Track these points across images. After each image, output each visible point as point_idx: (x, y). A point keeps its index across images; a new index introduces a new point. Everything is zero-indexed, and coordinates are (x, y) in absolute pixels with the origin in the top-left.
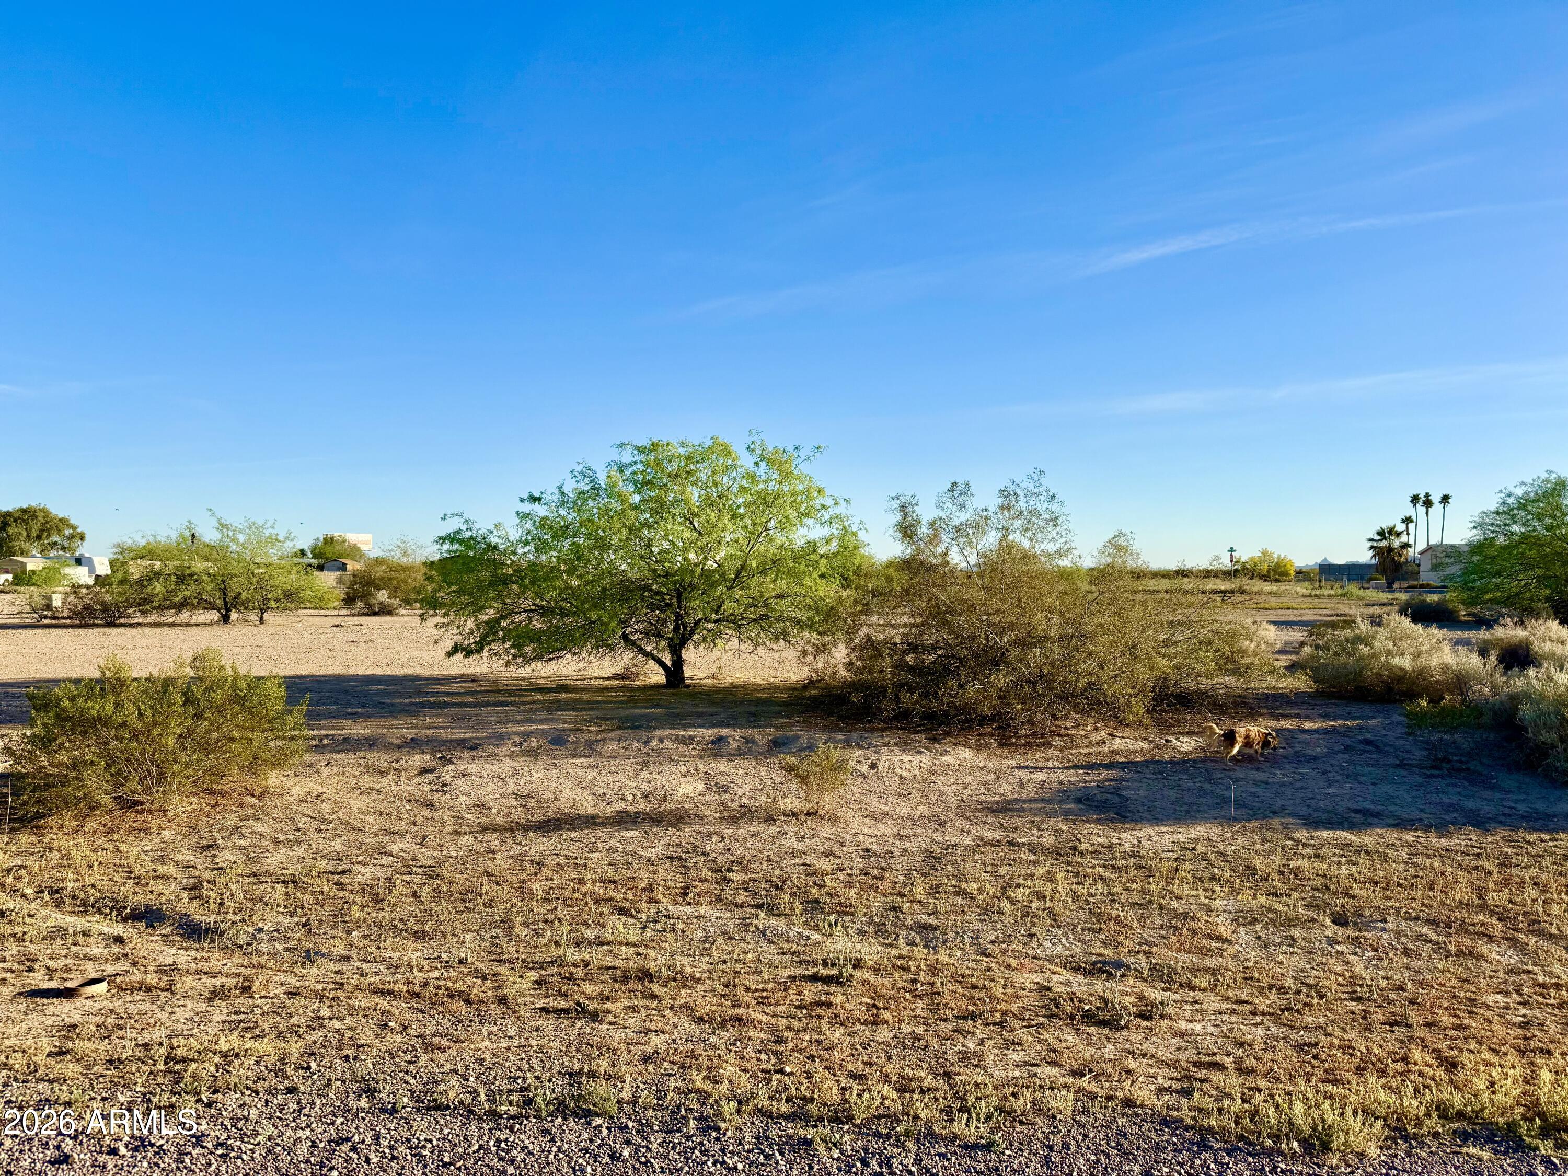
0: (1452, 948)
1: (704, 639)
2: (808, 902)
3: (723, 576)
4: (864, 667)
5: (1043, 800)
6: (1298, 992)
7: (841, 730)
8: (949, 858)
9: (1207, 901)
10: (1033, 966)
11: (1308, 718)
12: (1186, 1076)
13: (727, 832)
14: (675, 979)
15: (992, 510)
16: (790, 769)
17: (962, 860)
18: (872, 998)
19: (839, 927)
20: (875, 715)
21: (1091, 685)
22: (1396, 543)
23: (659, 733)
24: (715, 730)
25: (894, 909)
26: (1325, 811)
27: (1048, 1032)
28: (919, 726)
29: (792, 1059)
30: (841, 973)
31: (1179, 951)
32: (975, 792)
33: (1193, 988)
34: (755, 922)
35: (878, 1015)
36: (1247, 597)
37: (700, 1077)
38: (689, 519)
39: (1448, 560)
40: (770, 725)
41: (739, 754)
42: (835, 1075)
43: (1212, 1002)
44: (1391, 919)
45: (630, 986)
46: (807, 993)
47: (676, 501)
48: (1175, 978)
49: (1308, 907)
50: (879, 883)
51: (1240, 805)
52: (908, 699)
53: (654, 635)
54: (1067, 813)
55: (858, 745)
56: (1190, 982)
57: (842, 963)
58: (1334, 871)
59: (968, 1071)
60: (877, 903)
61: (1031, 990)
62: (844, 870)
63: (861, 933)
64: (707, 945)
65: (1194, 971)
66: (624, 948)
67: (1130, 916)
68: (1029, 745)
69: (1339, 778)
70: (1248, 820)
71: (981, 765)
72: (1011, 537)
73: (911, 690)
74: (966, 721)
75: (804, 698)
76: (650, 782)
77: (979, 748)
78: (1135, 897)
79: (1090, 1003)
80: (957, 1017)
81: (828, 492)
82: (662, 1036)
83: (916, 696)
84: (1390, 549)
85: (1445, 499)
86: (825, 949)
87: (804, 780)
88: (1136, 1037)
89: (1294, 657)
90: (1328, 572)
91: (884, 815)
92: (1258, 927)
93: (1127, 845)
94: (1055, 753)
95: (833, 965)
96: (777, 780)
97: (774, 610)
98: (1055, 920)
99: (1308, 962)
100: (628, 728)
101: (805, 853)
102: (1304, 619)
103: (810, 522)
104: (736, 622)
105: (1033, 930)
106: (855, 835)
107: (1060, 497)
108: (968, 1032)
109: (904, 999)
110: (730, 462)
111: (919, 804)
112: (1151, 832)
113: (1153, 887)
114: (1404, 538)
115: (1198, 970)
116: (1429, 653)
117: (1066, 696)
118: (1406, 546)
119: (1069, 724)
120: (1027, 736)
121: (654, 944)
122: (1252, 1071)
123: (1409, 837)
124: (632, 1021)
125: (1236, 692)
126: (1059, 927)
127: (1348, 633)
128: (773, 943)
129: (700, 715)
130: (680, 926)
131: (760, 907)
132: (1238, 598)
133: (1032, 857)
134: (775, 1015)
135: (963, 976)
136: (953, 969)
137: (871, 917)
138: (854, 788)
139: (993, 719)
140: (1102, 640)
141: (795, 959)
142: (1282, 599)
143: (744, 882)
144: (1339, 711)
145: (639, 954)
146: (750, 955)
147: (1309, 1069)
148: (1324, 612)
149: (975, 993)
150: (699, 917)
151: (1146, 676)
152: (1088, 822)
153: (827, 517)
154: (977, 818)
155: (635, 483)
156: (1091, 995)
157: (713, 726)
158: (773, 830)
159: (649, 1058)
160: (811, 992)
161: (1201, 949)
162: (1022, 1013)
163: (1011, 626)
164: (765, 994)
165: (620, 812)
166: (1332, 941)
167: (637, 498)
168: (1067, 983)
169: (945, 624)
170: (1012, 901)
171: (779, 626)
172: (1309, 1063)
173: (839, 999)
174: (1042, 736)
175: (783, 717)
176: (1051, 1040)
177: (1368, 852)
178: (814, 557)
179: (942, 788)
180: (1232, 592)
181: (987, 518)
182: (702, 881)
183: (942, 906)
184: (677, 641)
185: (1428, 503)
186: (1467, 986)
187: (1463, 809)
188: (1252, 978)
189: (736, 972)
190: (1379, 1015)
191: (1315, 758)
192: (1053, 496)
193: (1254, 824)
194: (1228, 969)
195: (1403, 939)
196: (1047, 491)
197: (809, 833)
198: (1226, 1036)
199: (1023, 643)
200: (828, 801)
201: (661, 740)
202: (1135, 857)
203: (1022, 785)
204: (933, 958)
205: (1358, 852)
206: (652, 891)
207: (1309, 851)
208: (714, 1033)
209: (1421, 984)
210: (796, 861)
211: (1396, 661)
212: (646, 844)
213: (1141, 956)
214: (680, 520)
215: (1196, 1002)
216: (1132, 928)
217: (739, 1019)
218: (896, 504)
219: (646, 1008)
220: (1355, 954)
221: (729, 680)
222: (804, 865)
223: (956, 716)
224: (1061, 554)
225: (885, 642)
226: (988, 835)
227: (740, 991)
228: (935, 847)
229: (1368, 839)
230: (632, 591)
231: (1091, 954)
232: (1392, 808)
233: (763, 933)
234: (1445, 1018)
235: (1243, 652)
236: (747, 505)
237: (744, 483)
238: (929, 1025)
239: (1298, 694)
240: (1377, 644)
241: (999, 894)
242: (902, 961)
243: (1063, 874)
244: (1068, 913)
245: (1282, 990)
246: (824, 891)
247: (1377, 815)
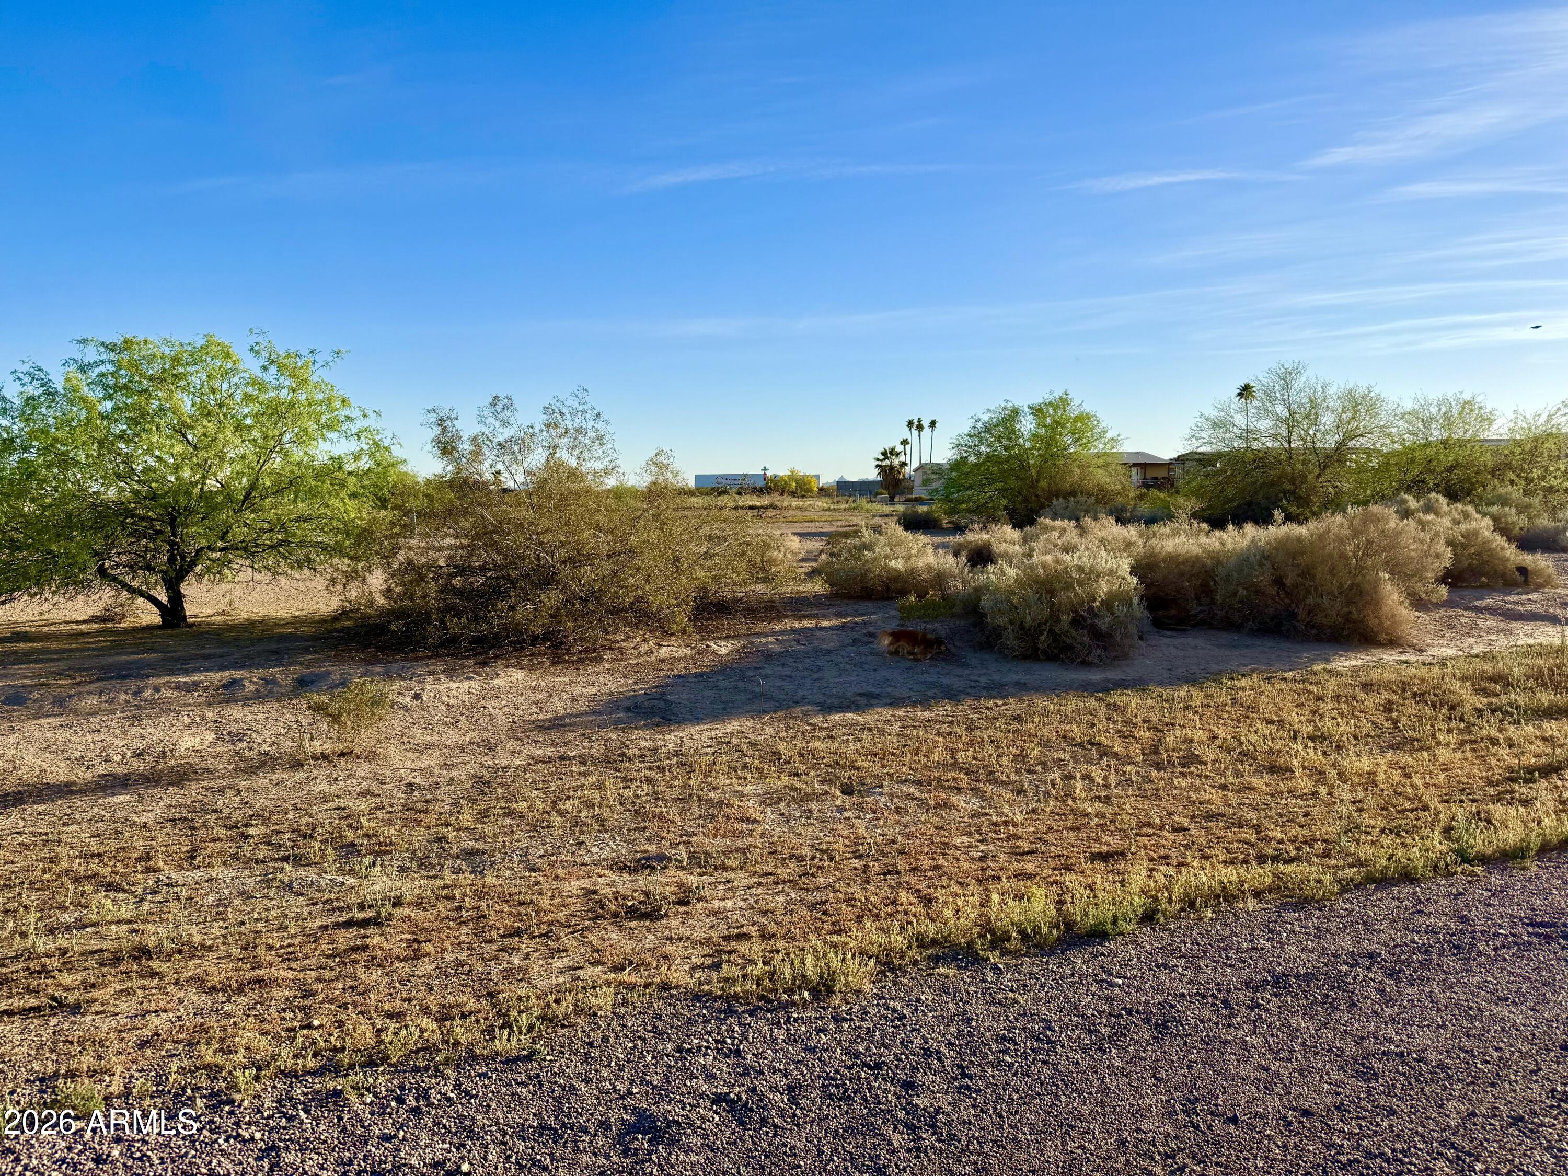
0: (931, 802)
1: (208, 570)
2: (341, 847)
3: (229, 498)
4: (405, 594)
5: (594, 713)
6: (813, 858)
7: (379, 662)
8: (499, 781)
9: (739, 788)
10: (581, 873)
11: (825, 617)
12: (717, 951)
13: (244, 784)
14: (180, 952)
15: (537, 427)
16: (317, 708)
17: (514, 781)
18: (414, 933)
19: (378, 868)
20: (419, 643)
21: (639, 599)
22: (896, 462)
23: (153, 681)
24: (227, 673)
25: (439, 840)
26: (838, 697)
27: (593, 933)
28: (468, 651)
29: (321, 1011)
30: (379, 913)
31: (715, 836)
32: (527, 711)
33: (725, 869)
34: (279, 876)
35: (419, 950)
36: (779, 512)
37: (210, 1052)
38: (180, 431)
39: (934, 476)
40: (295, 663)
41: (258, 697)
42: (369, 1019)
43: (741, 879)
44: (886, 784)
45: (123, 967)
46: (341, 940)
47: (161, 410)
48: (711, 862)
49: (822, 782)
50: (422, 816)
51: (768, 698)
52: (454, 625)
53: (141, 568)
54: (616, 722)
55: (400, 676)
56: (724, 863)
57: (380, 903)
58: (843, 748)
59: (512, 987)
60: (420, 836)
61: (578, 896)
62: (383, 808)
63: (402, 869)
64: (221, 909)
65: (727, 853)
66: (114, 927)
67: (672, 812)
68: (581, 661)
69: (848, 667)
70: (775, 712)
71: (533, 684)
72: (558, 455)
73: (458, 615)
74: (518, 642)
75: (336, 630)
76: (143, 738)
77: (531, 668)
78: (677, 793)
79: (633, 898)
80: (503, 936)
81: (353, 404)
82: (164, 1016)
83: (463, 620)
84: (891, 468)
85: (933, 424)
86: (361, 892)
87: (335, 719)
88: (674, 923)
89: (813, 564)
90: (844, 488)
91: (428, 746)
92: (782, 805)
93: (671, 746)
94: (607, 666)
95: (371, 907)
96: (304, 722)
97: (295, 534)
98: (603, 826)
99: (822, 831)
100: (112, 678)
101: (338, 797)
102: (824, 530)
103: (333, 435)
104: (248, 550)
105: (582, 838)
106: (396, 770)
107: (605, 416)
108: (514, 949)
109: (448, 928)
110: (229, 366)
111: (467, 731)
112: (693, 731)
113: (692, 782)
114: (902, 458)
115: (731, 852)
116: (917, 556)
117: (616, 611)
118: (903, 464)
119: (619, 638)
120: (580, 652)
121: (153, 918)
122: (773, 936)
123: (901, 713)
124: (126, 1006)
125: (766, 598)
126: (607, 831)
127: (857, 541)
128: (302, 894)
129: (208, 657)
130: (184, 895)
131: (285, 859)
132: (770, 513)
133: (583, 768)
134: (303, 969)
135: (510, 895)
136: (500, 889)
137: (414, 852)
138: (395, 721)
139: (545, 638)
140: (648, 554)
141: (327, 907)
142: (807, 513)
143: (266, 836)
144: (850, 610)
145: (135, 931)
146: (273, 913)
147: (819, 924)
148: (840, 524)
149: (521, 909)
150: (210, 880)
151: (687, 586)
152: (636, 728)
153: (354, 430)
154: (528, 737)
155: (105, 387)
156: (635, 891)
157: (223, 668)
158: (300, 775)
159: (147, 1042)
160: (344, 938)
161: (734, 833)
162: (568, 920)
163: (562, 545)
164: (291, 949)
165: (105, 775)
166: (841, 809)
167: (109, 405)
168: (613, 884)
169: (494, 545)
170: (562, 814)
171: (301, 553)
172: (820, 919)
173: (377, 940)
174: (594, 650)
175: (311, 653)
176: (595, 942)
177: (869, 729)
178: (339, 475)
179: (493, 712)
180: (766, 508)
181: (533, 435)
182: (214, 841)
183: (489, 829)
184: (173, 574)
185: (920, 428)
186: (941, 832)
187: (941, 685)
188: (776, 852)
189: (257, 932)
190: (876, 867)
191: (829, 652)
192: (599, 415)
193: (780, 714)
194: (756, 847)
195: (896, 800)
196: (592, 408)
197: (343, 775)
198: (753, 908)
199: (573, 561)
200: (365, 739)
201: (157, 690)
202: (677, 756)
203: (574, 700)
204: (479, 883)
205: (862, 730)
206: (149, 859)
207: (824, 733)
208: (229, 1001)
209: (909, 836)
210: (328, 806)
211: (892, 564)
212: (140, 808)
213: (681, 847)
214: (169, 432)
215: (728, 882)
216: (673, 822)
217: (259, 981)
218: (433, 418)
219: (144, 988)
220: (859, 817)
221: (244, 615)
222: (338, 809)
223: (507, 637)
224: (606, 472)
225: (428, 566)
226: (539, 752)
227: (261, 951)
228: (484, 772)
229: (869, 718)
230: (107, 517)
231: (636, 852)
232: (889, 689)
233: (290, 886)
234: (925, 862)
235: (772, 562)
236: (257, 415)
237: (250, 390)
238: (474, 949)
239: (817, 596)
240: (877, 550)
241: (548, 809)
242: (446, 891)
243: (611, 781)
244: (615, 816)
245: (800, 859)
246: (360, 832)
247: (877, 696)
